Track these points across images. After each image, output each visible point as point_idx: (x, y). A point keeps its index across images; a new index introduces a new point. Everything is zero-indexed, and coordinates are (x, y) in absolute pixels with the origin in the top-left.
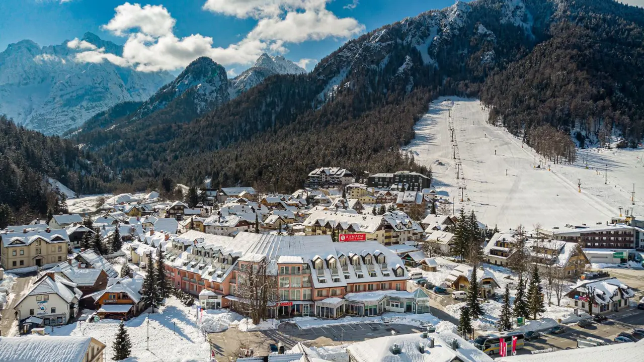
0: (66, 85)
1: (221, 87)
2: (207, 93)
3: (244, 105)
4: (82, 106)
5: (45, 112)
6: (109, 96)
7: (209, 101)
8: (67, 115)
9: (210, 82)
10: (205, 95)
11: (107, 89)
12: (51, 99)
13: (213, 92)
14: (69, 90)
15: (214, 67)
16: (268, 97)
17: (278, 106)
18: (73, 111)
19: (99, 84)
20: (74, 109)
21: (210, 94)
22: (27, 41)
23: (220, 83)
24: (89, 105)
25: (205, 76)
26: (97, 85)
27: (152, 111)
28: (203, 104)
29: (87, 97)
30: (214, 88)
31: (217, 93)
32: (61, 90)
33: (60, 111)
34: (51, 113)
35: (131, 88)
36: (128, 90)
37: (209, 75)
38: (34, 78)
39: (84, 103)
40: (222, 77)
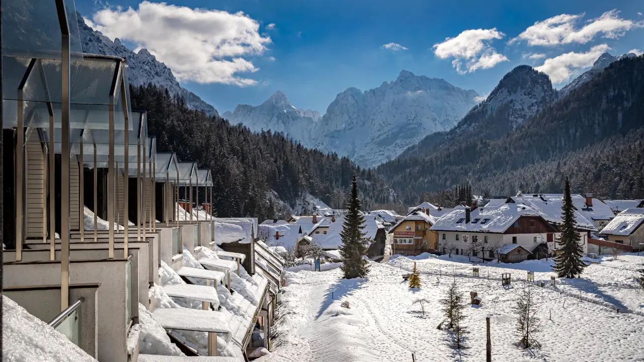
0: (383, 125)
1: (544, 98)
2: (526, 108)
3: (573, 105)
4: (396, 144)
5: (364, 154)
6: (422, 132)
7: (528, 117)
8: (383, 154)
9: (529, 94)
10: (523, 109)
11: (420, 125)
12: (370, 141)
13: (532, 105)
14: (386, 129)
15: (534, 75)
16: (611, 90)
17: (627, 100)
18: (388, 150)
19: (413, 120)
20: (389, 148)
21: (529, 108)
22: (352, 89)
23: (543, 94)
24: (403, 142)
25: (522, 88)
26: (411, 121)
27: (460, 135)
28: (520, 121)
29: (401, 135)
30: (534, 101)
31: (538, 106)
32: (379, 130)
33: (377, 151)
34: (369, 153)
35: (444, 121)
36: (442, 123)
37: (527, 86)
38: (357, 123)
39: (398, 141)
40: (545, 87)
